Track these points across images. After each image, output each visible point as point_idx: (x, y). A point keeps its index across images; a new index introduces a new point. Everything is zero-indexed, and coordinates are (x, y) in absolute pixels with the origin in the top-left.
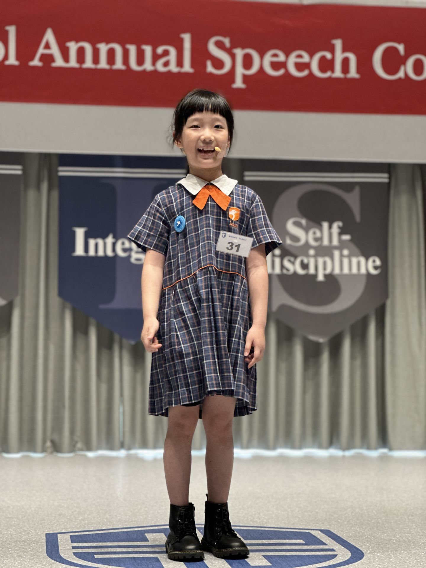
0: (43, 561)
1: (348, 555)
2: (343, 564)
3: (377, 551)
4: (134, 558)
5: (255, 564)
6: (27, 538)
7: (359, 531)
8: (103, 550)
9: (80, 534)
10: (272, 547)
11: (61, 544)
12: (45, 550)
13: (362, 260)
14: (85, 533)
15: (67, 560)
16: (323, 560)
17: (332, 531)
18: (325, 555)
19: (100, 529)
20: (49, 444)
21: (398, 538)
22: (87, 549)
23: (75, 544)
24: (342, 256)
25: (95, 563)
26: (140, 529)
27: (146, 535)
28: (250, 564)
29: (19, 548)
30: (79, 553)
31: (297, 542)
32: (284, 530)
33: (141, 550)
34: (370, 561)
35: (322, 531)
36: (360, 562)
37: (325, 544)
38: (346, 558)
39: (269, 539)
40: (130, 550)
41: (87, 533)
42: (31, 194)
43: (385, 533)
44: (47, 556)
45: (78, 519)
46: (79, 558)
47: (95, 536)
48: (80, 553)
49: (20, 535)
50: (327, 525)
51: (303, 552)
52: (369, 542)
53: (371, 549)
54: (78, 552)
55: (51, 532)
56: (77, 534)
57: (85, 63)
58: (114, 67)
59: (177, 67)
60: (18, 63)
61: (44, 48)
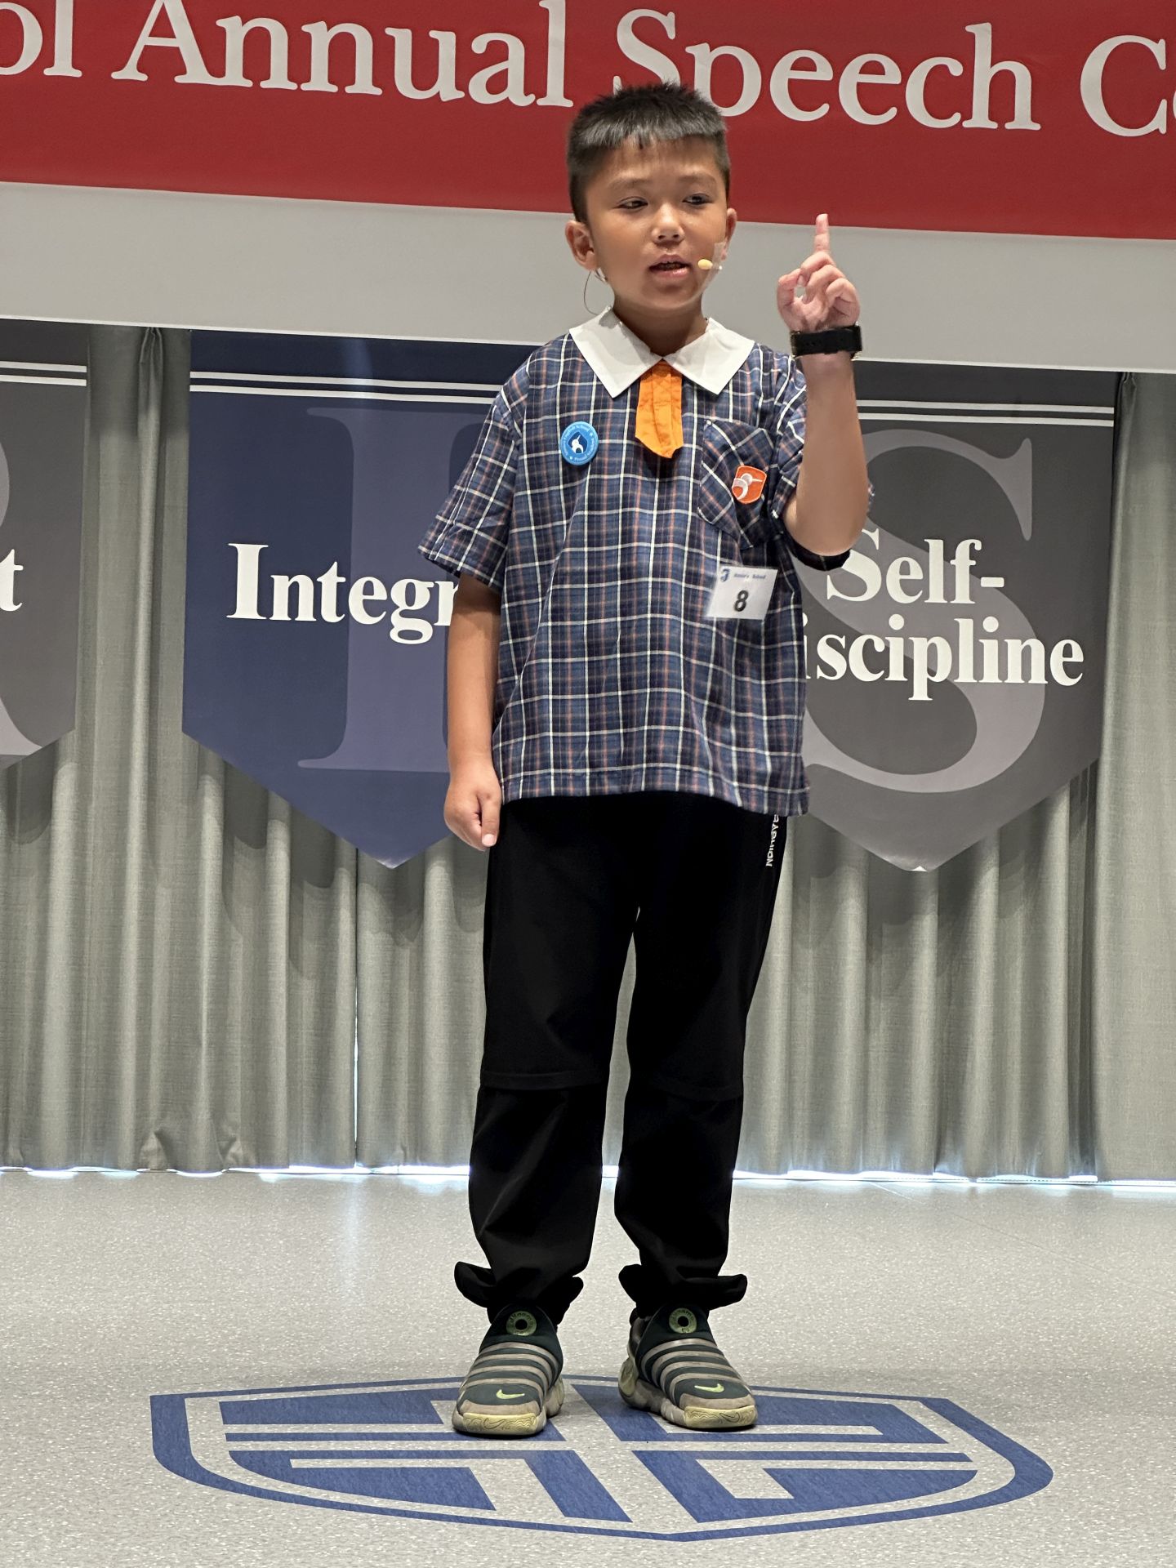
0: (145, 1476)
1: (1007, 1472)
2: (994, 1498)
3: (1089, 1463)
4: (403, 1469)
5: (745, 1494)
6: (96, 1408)
7: (1031, 1404)
8: (314, 1446)
9: (247, 1398)
10: (792, 1447)
11: (195, 1425)
12: (151, 1444)
13: (1037, 647)
14: (262, 1396)
15: (214, 1475)
16: (937, 1487)
17: (956, 1403)
18: (941, 1471)
19: (302, 1384)
20: (153, 1143)
21: (1144, 1427)
22: (270, 1442)
23: (235, 1429)
24: (979, 633)
25: (293, 1482)
26: (417, 1387)
27: (435, 1404)
28: (730, 1490)
29: (77, 1435)
30: (245, 1452)
31: (860, 1433)
32: (822, 1397)
33: (420, 1448)
34: (1071, 1492)
35: (927, 1402)
36: (1041, 1492)
37: (938, 1440)
38: (1001, 1480)
39: (780, 1423)
40: (390, 1446)
41: (268, 1396)
42: (113, 445)
43: (1107, 1413)
44: (157, 1463)
45: (241, 1356)
46: (246, 1467)
47: (292, 1405)
48: (250, 1452)
49: (78, 1400)
50: (942, 1386)
51: (878, 1462)
52: (1063, 1438)
53: (1071, 1455)
54: (244, 1449)
55: (167, 1392)
56: (239, 1398)
57: (267, 77)
58: (349, 90)
59: (527, 93)
60: (78, 74)
61: (152, 35)
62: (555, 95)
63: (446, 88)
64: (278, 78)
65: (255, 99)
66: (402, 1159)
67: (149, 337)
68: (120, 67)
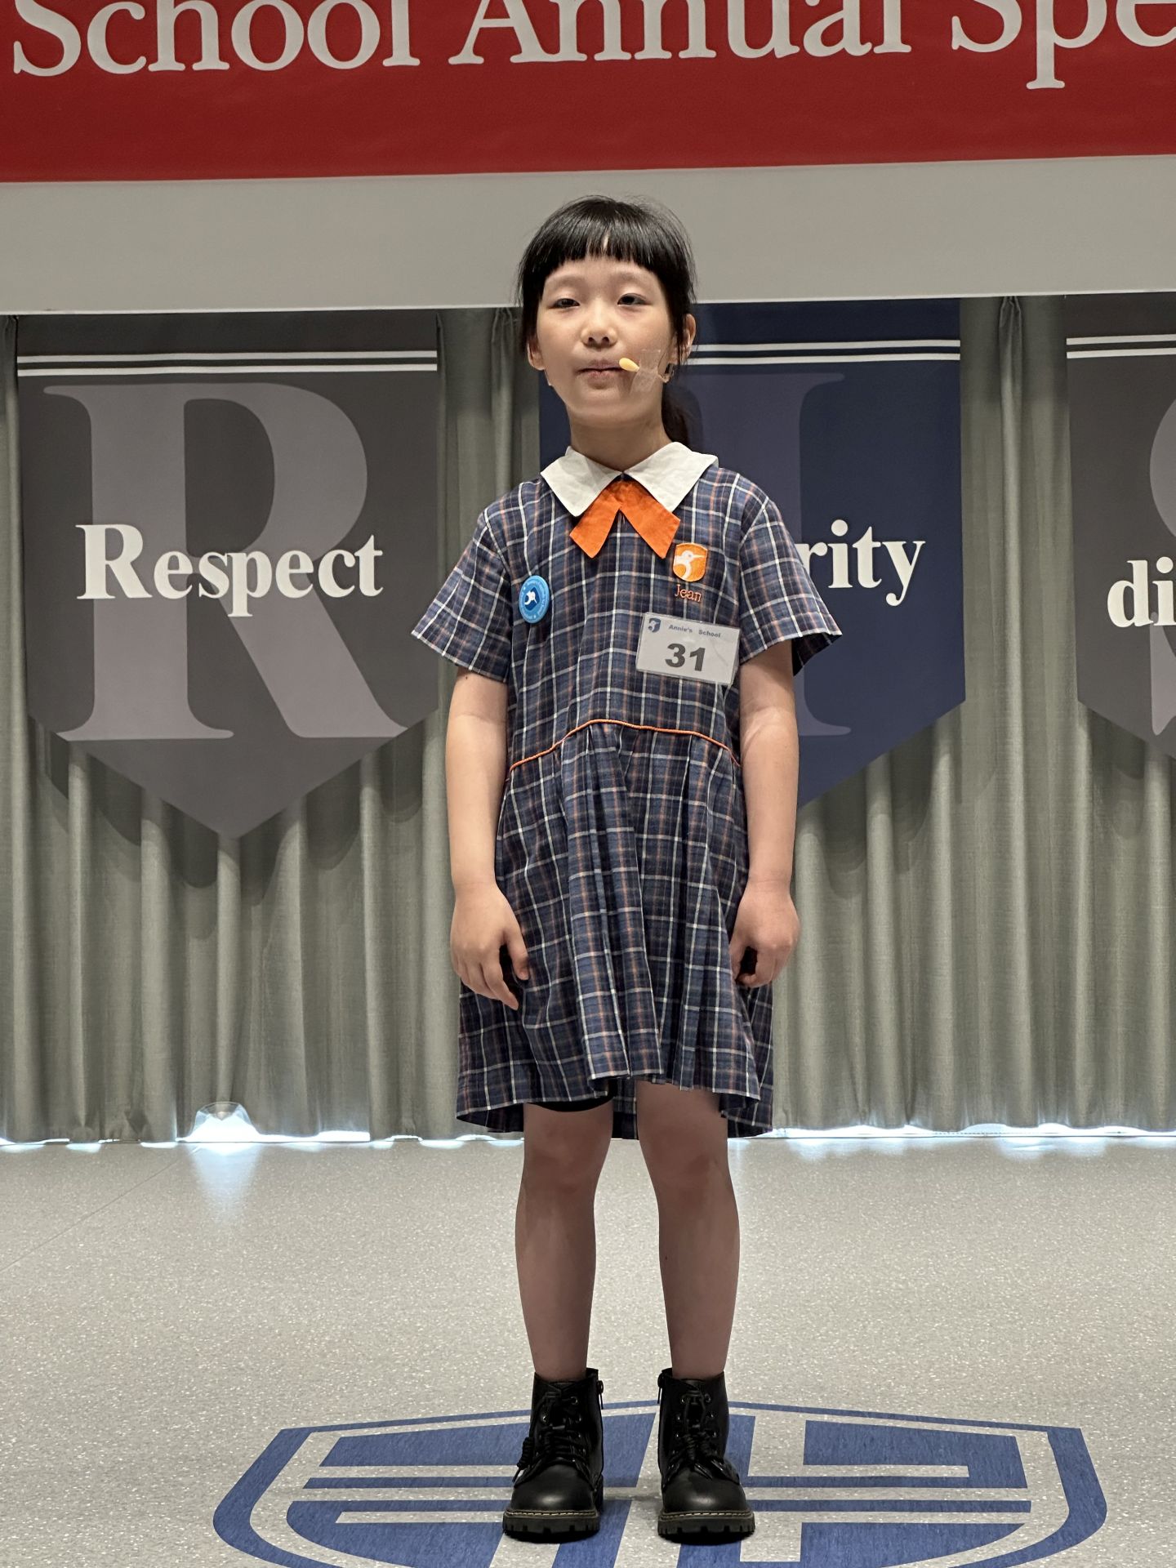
1: (1052, 1526)
2: (1011, 1559)
6: (218, 1446)
9: (373, 1432)
10: (858, 1494)
15: (254, 1532)
16: (962, 1546)
18: (985, 1525)
22: (344, 1490)
23: (325, 1472)
25: (320, 1542)
29: (167, 1482)
30: (309, 1503)
31: (945, 1475)
35: (1055, 1433)
37: (1022, 1484)
38: (1037, 1536)
40: (455, 1494)
42: (470, 424)
44: (211, 1518)
45: (414, 1378)
49: (207, 1436)
50: (1089, 1412)
51: (929, 1514)
53: (1142, 1503)
54: (311, 1499)
56: (365, 1432)
57: (601, 49)
58: (683, 55)
59: (863, 42)
60: (416, 62)
61: (487, 16)
62: (893, 42)
63: (780, 44)
64: (612, 50)
65: (590, 72)
66: (784, 1122)
67: (500, 318)
68: (457, 52)
